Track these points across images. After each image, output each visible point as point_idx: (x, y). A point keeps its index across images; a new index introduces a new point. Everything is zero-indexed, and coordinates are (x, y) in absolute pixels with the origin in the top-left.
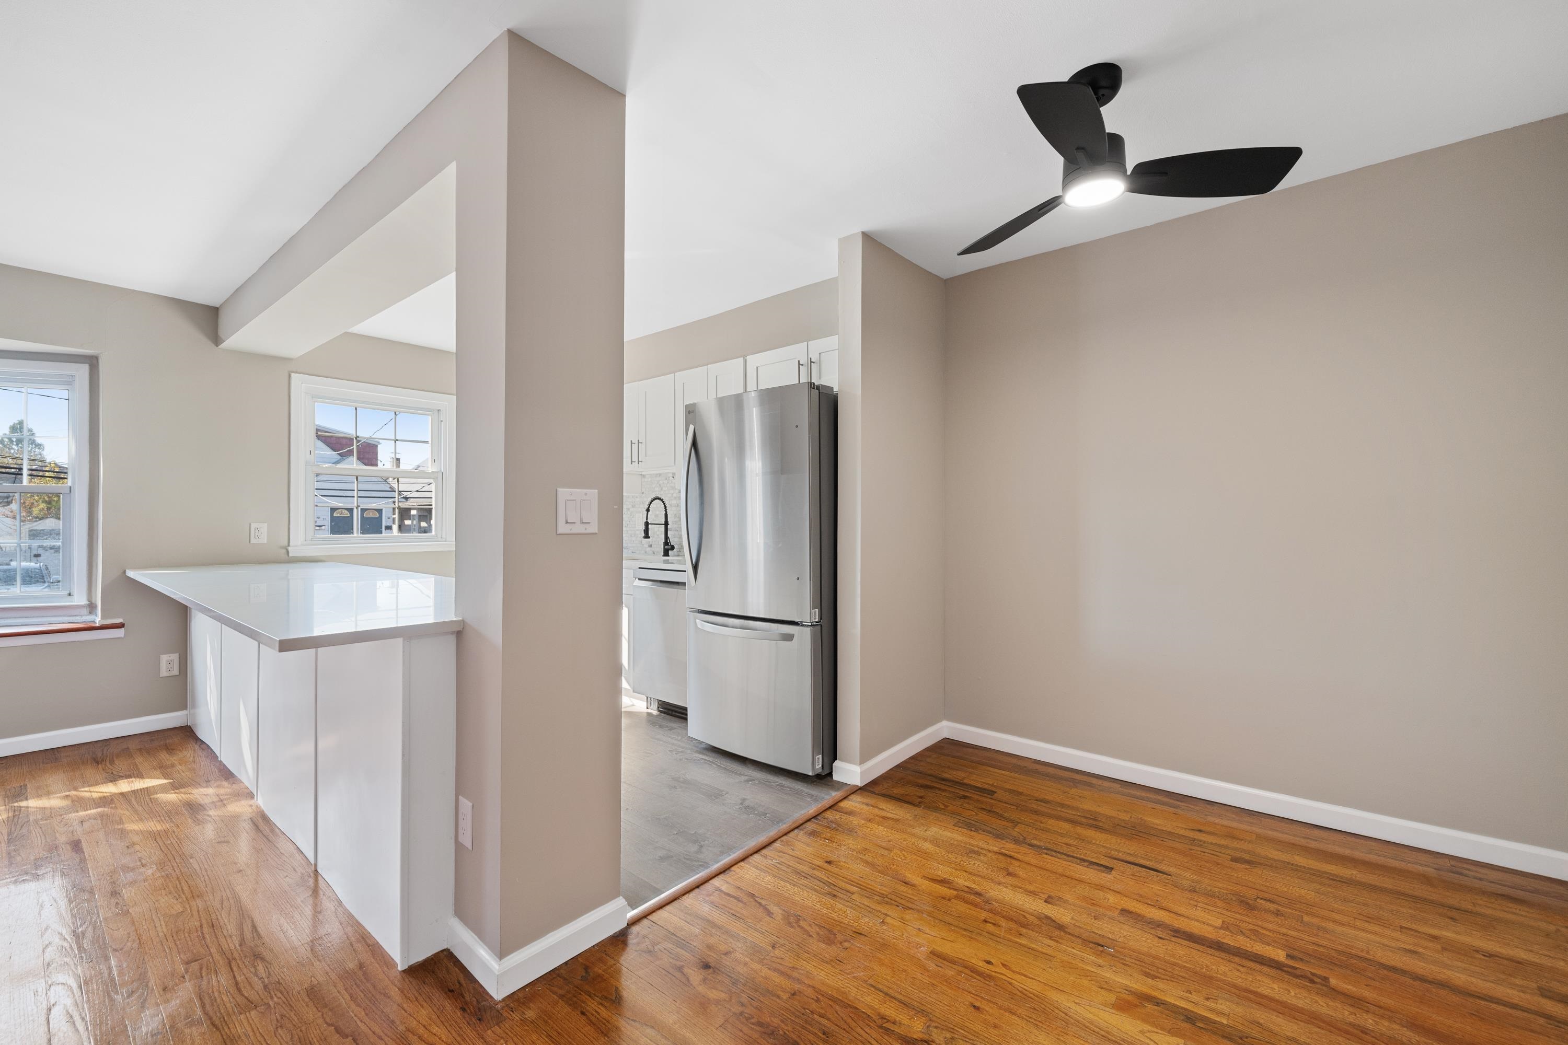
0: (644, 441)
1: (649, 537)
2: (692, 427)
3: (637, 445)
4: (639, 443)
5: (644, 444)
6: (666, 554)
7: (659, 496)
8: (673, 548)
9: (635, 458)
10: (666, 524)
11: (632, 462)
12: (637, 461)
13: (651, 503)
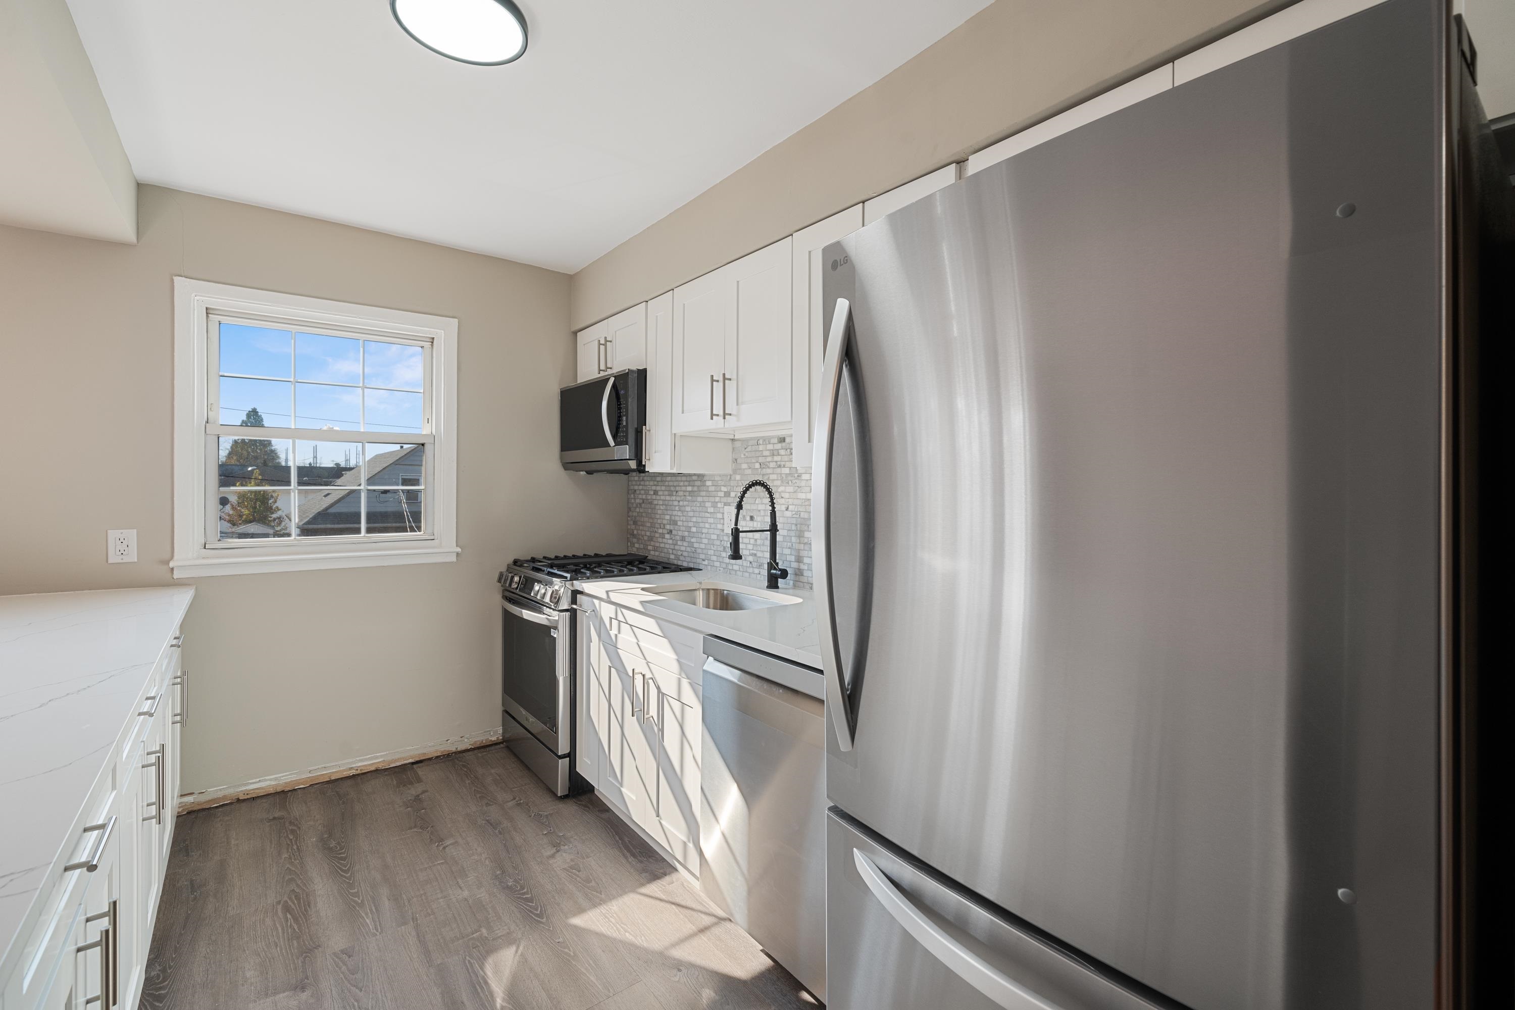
0: (734, 377)
1: (740, 558)
2: (842, 306)
3: (721, 384)
4: (725, 379)
5: (734, 383)
6: (773, 584)
7: (759, 478)
8: (784, 574)
9: (718, 409)
10: (774, 529)
11: (712, 415)
12: (721, 413)
13: (745, 492)
